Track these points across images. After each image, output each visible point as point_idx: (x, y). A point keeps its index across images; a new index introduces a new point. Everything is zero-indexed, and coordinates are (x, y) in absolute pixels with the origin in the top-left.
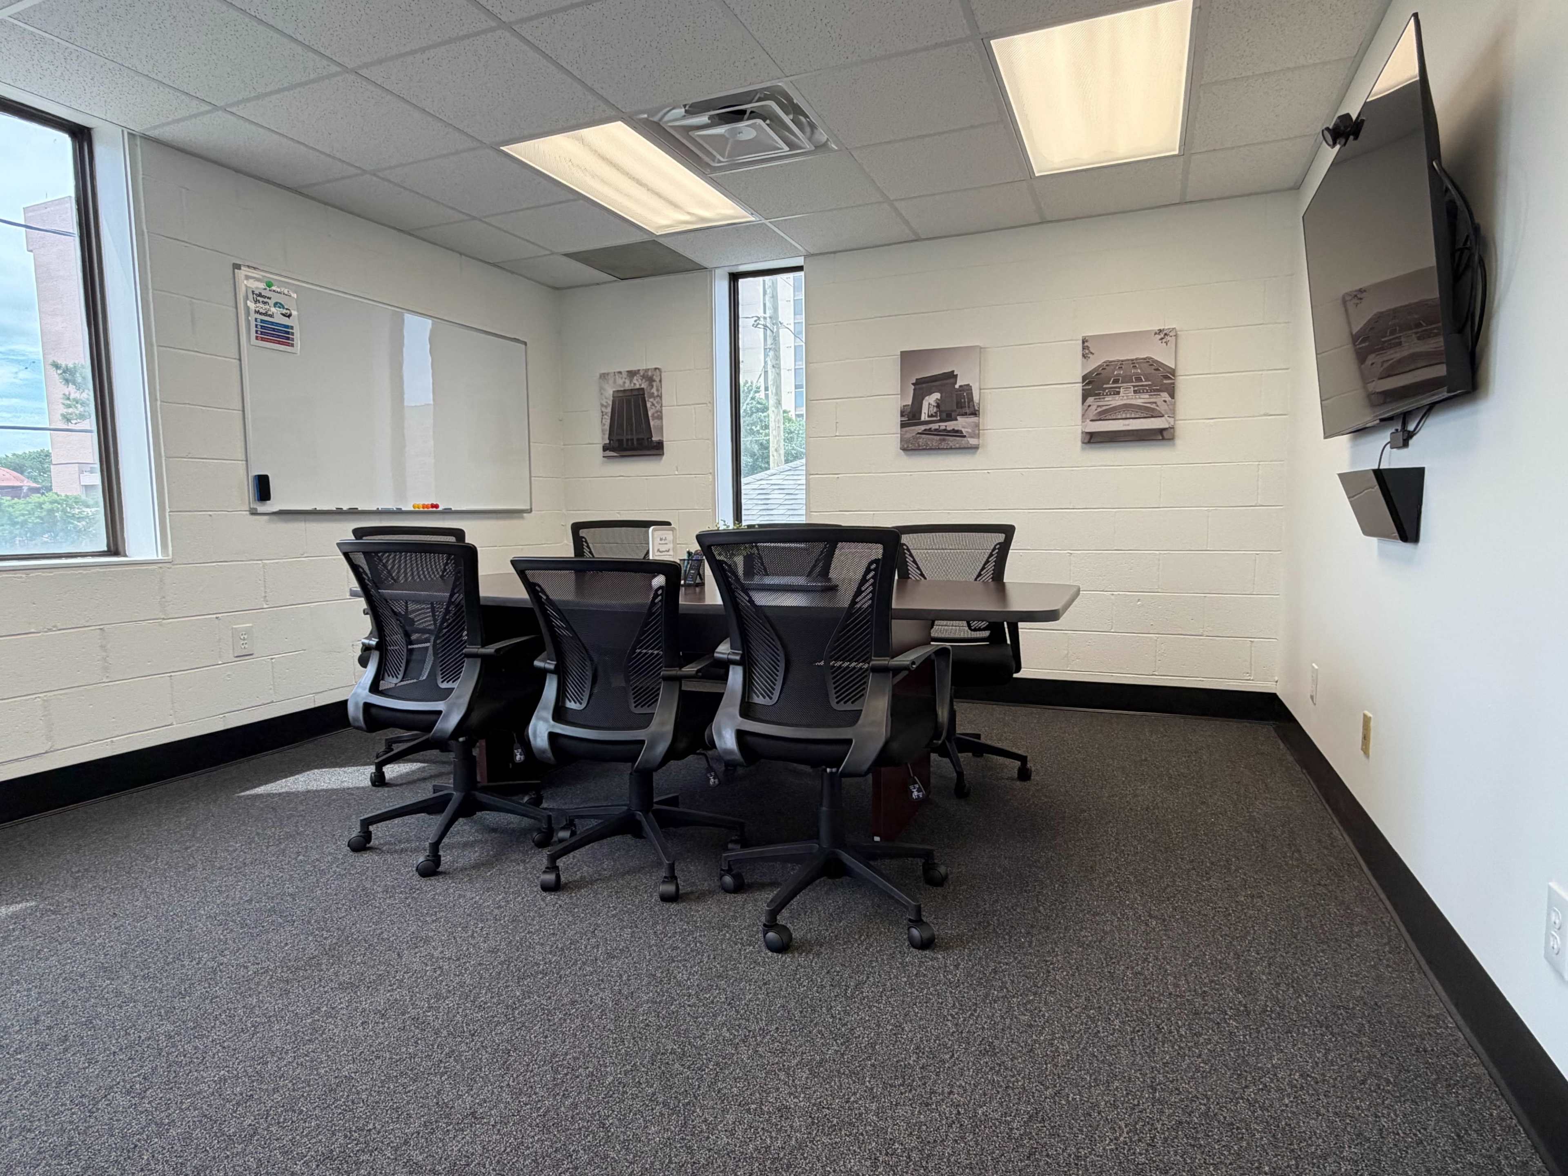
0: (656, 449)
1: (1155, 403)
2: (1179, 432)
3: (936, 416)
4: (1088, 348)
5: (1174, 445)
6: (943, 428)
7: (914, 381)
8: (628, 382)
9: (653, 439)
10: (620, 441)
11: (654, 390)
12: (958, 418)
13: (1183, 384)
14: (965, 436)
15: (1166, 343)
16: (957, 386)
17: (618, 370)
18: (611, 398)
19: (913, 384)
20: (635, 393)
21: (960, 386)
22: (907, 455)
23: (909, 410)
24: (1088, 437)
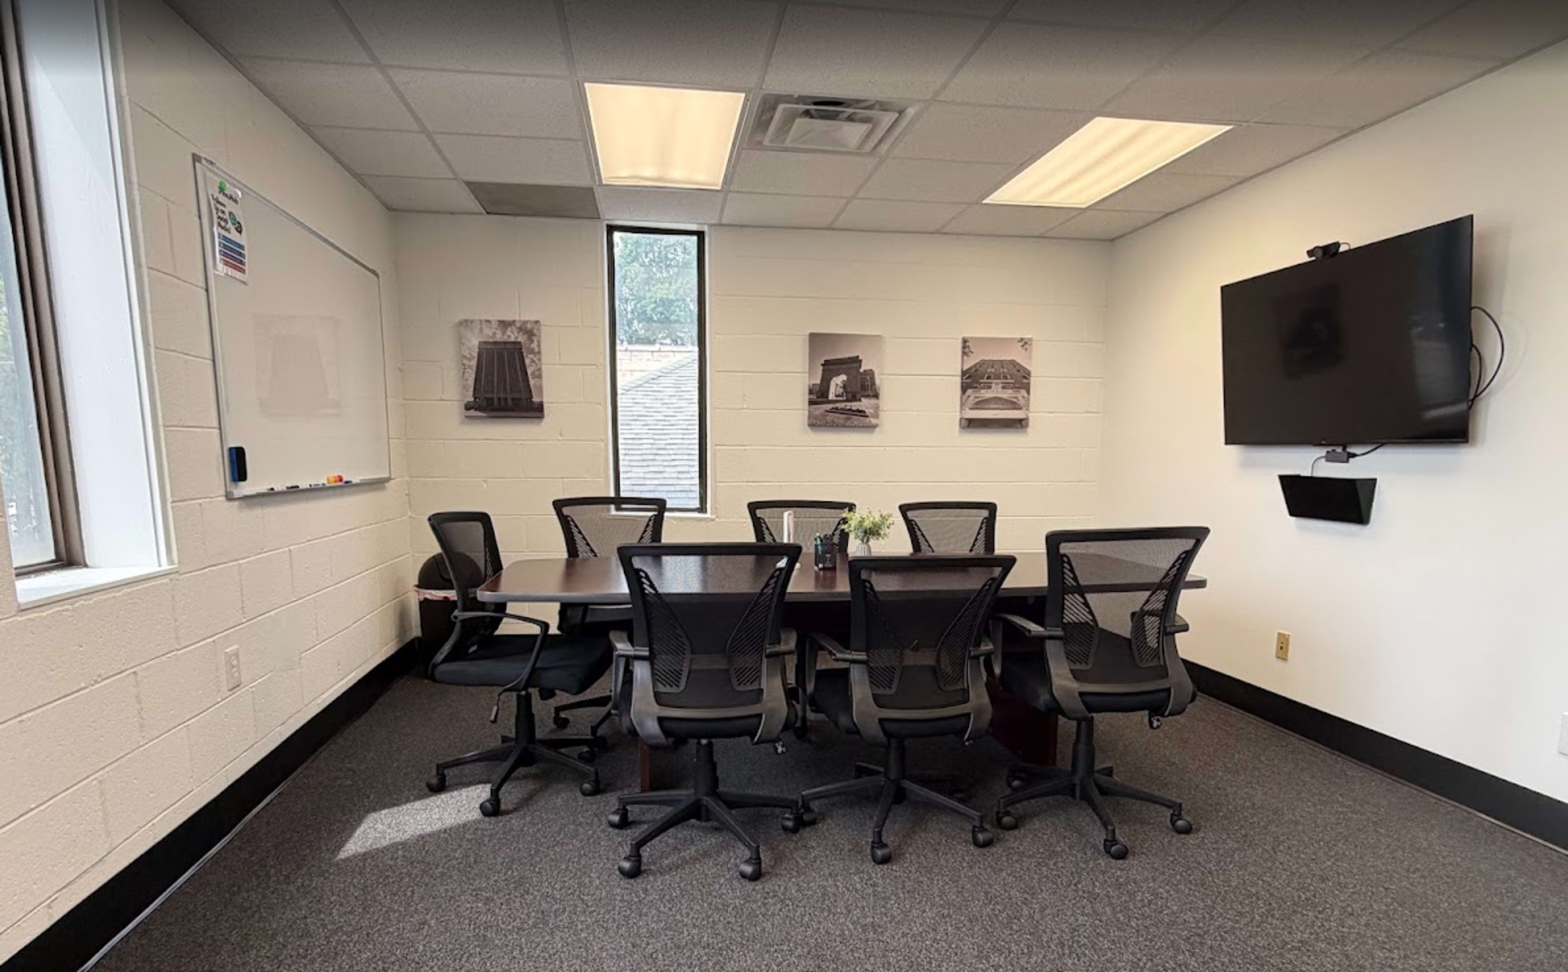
0: (535, 411)
1: (1016, 398)
2: (1031, 423)
3: (841, 396)
4: (968, 347)
5: (1026, 432)
6: (848, 407)
7: (823, 362)
8: (500, 333)
9: (534, 400)
10: (490, 400)
11: (534, 345)
12: (863, 399)
13: (1035, 382)
14: (867, 416)
15: (1026, 349)
16: (861, 370)
17: (487, 318)
18: (477, 350)
19: (823, 365)
20: (509, 346)
21: (865, 371)
22: (813, 430)
23: (818, 389)
24: (967, 422)
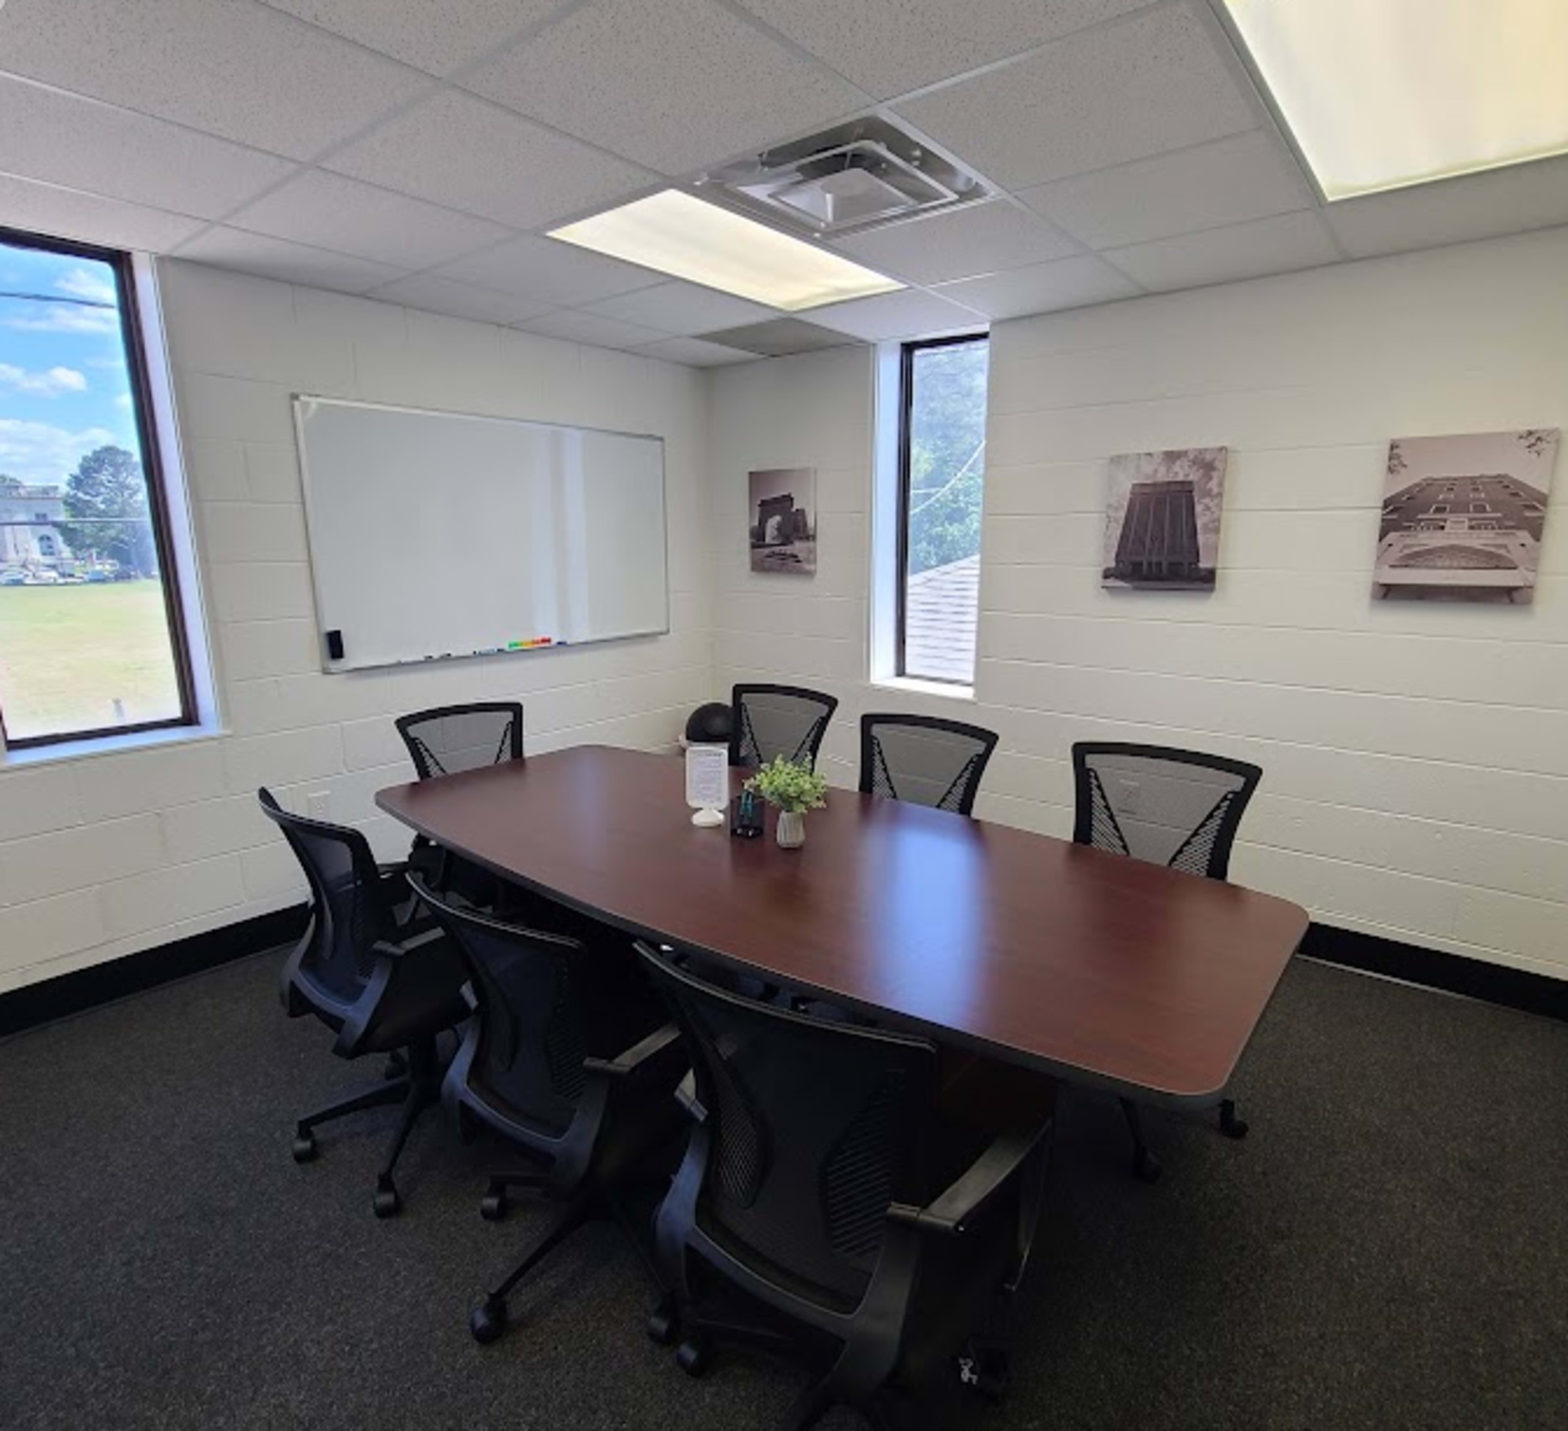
0: (1202, 580)
8: (1162, 470)
9: (1200, 565)
10: (1137, 565)
11: (1213, 485)
17: (1147, 451)
18: (1128, 496)
20: (1174, 489)
